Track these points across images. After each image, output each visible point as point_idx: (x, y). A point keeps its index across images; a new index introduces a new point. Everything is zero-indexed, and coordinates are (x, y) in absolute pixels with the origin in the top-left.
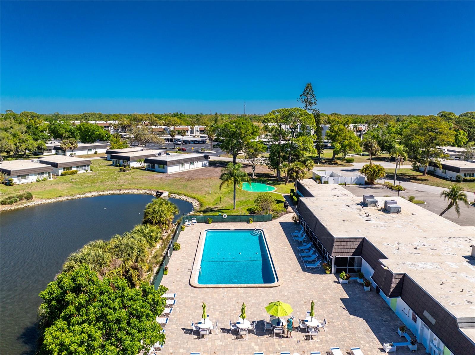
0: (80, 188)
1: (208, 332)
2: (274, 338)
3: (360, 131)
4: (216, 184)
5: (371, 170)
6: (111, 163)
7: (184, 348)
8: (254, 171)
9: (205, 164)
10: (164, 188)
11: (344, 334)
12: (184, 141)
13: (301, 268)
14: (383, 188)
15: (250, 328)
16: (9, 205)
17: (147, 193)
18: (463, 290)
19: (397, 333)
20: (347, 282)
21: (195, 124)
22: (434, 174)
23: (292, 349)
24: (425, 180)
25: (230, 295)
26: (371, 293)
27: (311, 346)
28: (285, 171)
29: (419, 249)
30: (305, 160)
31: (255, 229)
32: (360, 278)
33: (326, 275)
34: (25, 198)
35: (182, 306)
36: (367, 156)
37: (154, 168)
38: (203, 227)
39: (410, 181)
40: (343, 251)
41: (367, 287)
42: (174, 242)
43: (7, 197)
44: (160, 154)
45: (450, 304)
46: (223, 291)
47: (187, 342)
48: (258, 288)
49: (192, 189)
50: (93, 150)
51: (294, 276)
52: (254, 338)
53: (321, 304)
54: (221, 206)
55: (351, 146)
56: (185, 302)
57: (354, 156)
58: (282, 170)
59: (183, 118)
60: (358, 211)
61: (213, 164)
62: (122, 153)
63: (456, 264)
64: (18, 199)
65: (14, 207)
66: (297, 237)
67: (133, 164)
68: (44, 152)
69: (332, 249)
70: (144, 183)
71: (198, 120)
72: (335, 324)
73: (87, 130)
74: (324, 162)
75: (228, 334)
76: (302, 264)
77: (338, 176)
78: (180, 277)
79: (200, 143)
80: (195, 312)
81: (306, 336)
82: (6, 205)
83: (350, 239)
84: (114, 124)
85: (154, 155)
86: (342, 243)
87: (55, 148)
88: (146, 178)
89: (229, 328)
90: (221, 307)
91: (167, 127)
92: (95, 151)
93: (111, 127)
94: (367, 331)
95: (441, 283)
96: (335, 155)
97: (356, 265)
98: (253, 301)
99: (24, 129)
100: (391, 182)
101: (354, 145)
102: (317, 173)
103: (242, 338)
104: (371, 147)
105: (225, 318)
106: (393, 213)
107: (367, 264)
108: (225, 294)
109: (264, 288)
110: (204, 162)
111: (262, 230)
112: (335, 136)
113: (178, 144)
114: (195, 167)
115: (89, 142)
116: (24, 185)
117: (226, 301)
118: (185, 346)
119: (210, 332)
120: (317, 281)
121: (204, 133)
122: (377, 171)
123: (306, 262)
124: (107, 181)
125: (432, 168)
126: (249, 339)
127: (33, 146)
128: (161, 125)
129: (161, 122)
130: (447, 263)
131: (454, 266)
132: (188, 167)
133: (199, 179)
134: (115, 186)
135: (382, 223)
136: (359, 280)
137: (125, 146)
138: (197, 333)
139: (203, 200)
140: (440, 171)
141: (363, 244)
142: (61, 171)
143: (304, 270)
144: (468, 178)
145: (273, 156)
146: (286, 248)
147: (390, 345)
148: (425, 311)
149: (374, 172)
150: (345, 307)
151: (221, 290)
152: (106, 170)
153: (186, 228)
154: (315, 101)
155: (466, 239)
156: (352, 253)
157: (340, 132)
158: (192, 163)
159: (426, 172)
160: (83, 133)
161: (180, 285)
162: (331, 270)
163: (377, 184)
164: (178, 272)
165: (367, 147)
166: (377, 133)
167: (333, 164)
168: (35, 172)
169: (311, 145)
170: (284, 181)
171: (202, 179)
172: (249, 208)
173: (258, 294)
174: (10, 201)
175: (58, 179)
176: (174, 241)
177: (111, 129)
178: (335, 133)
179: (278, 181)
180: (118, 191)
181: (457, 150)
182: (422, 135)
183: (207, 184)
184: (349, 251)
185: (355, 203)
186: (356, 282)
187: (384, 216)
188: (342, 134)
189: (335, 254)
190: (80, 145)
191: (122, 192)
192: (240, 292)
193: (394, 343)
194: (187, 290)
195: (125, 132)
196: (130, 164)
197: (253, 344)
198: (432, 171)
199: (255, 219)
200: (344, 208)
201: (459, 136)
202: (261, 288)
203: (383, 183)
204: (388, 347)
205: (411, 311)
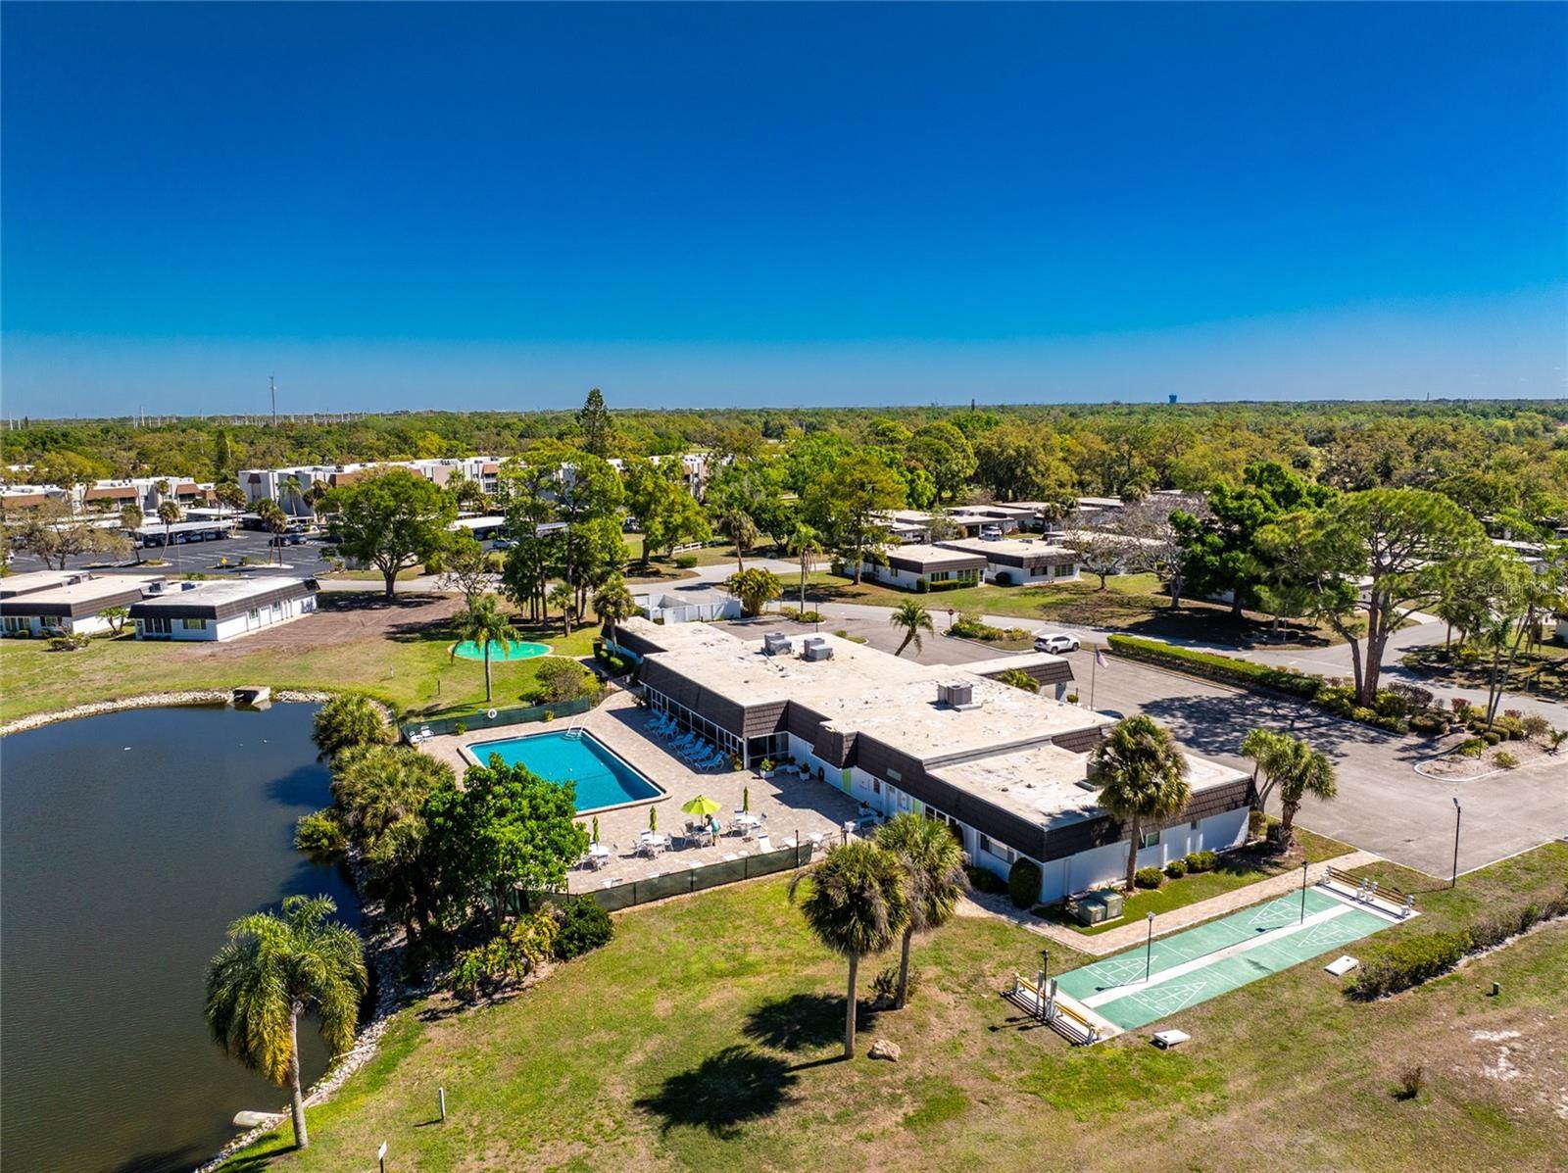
3: (687, 477)
5: (751, 583)
9: (310, 605)
10: (249, 680)
13: (689, 771)
14: (780, 621)
15: (665, 843)
17: (201, 700)
18: (928, 734)
19: (858, 813)
20: (773, 774)
22: (877, 579)
24: (860, 595)
25: (600, 822)
26: (812, 779)
28: (564, 603)
29: (871, 703)
30: (603, 573)
31: (565, 730)
32: (791, 765)
33: (736, 772)
37: (168, 629)
38: (454, 743)
39: (830, 601)
40: (759, 727)
41: (803, 773)
51: (686, 783)
52: (675, 856)
55: (688, 527)
57: (692, 549)
58: (557, 603)
60: (762, 663)
61: (326, 602)
63: (919, 713)
66: (658, 728)
67: (83, 626)
69: (743, 720)
70: (173, 674)
72: (776, 821)
74: (629, 570)
75: (633, 859)
76: (689, 765)
77: (680, 603)
81: (743, 839)
83: (768, 705)
86: (757, 715)
89: (634, 852)
91: (55, 489)
94: (817, 818)
96: (649, 551)
97: (781, 747)
100: (794, 606)
101: (695, 524)
103: (655, 857)
104: (739, 529)
106: (821, 660)
107: (799, 738)
110: (306, 600)
111: (583, 729)
112: (649, 504)
114: (285, 617)
120: (725, 782)
122: (764, 585)
123: (695, 761)
125: (870, 567)
126: (664, 857)
130: (908, 712)
132: (268, 619)
134: (89, 692)
135: (808, 678)
136: (789, 769)
138: (588, 866)
139: (385, 694)
140: (885, 571)
141: (789, 710)
143: (697, 771)
144: (941, 582)
146: (647, 749)
147: (853, 823)
148: (887, 769)
149: (758, 588)
150: (781, 803)
155: (931, 681)
156: (773, 729)
157: (659, 494)
158: (276, 607)
159: (859, 576)
162: (743, 764)
163: (767, 614)
165: (728, 529)
167: (648, 575)
171: (336, 645)
172: (522, 695)
180: (109, 704)
181: (916, 519)
182: (844, 497)
183: (364, 658)
184: (768, 725)
185: (750, 652)
186: (784, 772)
187: (809, 666)
189: (748, 734)
191: (120, 704)
192: (612, 816)
193: (857, 819)
196: (72, 626)
198: (872, 574)
199: (556, 712)
200: (735, 663)
201: (918, 484)
202: (644, 806)
203: (778, 610)
204: (850, 825)
205: (872, 778)
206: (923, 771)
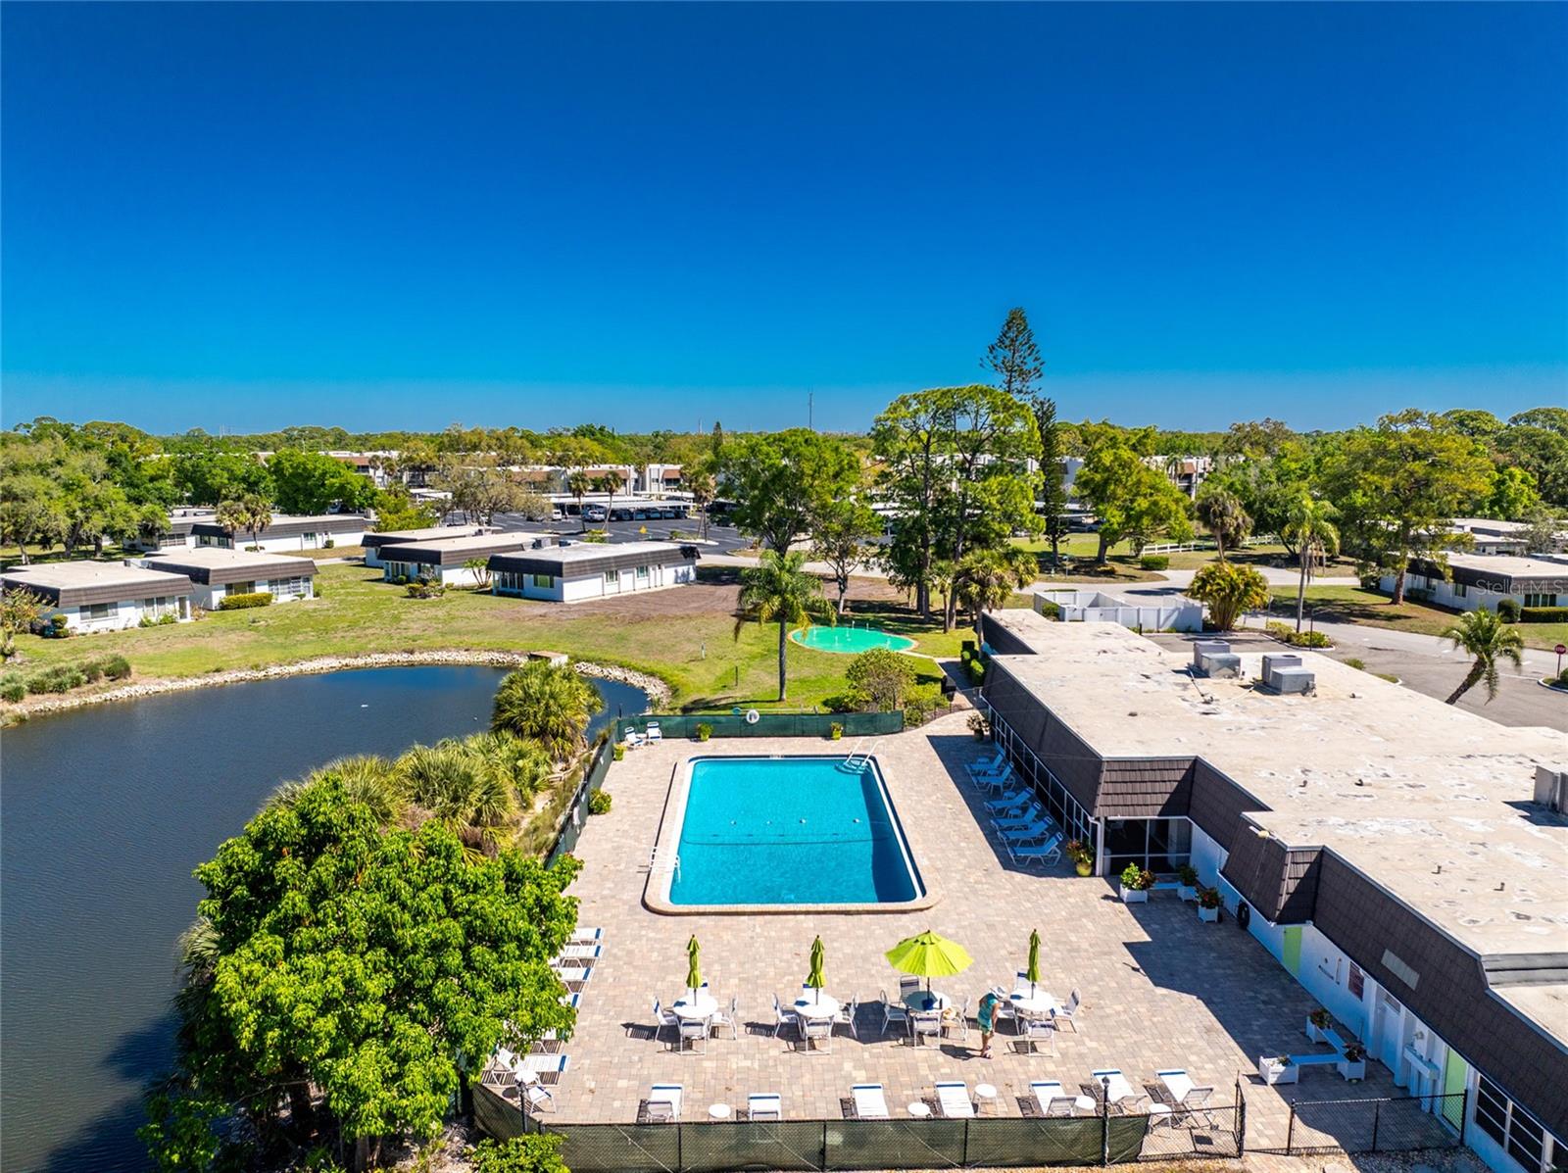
0: (283, 646)
1: (705, 1031)
2: (916, 1047)
3: (1188, 477)
4: (722, 632)
5: (1221, 582)
6: (381, 574)
7: (630, 1077)
8: (842, 591)
9: (686, 575)
10: (554, 646)
11: (1136, 1038)
12: (614, 512)
13: (996, 860)
14: (1261, 641)
15: (839, 1018)
16: (54, 696)
17: (498, 662)
18: (1503, 884)
19: (1304, 1034)
20: (1144, 895)
21: (650, 459)
22: (1429, 599)
23: (973, 1077)
24: (1399, 617)
25: (773, 934)
26: (1220, 926)
27: (1031, 1068)
28: (943, 586)
29: (1370, 785)
30: (1007, 553)
31: (848, 756)
32: (1186, 885)
33: (1078, 879)
34: (107, 675)
35: (621, 963)
36: (1210, 552)
37: (521, 586)
38: (683, 750)
39: (1349, 622)
40: (1129, 799)
41: (1208, 907)
42: (591, 786)
43: (48, 670)
44: (537, 545)
45: (1461, 922)
46: (751, 923)
47: (641, 1060)
48: (863, 916)
49: (644, 646)
50: (319, 537)
51: (976, 882)
52: (852, 1049)
53: (1063, 959)
54: (738, 694)
55: (1157, 516)
56: (630, 953)
57: (1169, 550)
58: (934, 585)
59: (610, 441)
60: (1178, 688)
61: (711, 576)
62: (415, 540)
63: (1484, 823)
64: (85, 678)
65: (71, 701)
66: (985, 774)
67: (454, 577)
68: (162, 542)
69: (1095, 795)
70: (490, 631)
71: (659, 448)
72: (1108, 1011)
73: (303, 474)
74: (1071, 567)
75: (770, 1039)
76: (1000, 849)
77: (1114, 603)
78: (612, 885)
79: (666, 518)
80: (663, 980)
81: (1015, 1043)
82: (46, 695)
83: (1151, 761)
84: (388, 459)
85: (521, 547)
86: (1128, 776)
87: (197, 530)
88: (493, 616)
89: (773, 1022)
90: (747, 966)
91: (558, 468)
92: (325, 538)
93: (376, 468)
94: (1208, 1030)
95: (1436, 870)
96: (1106, 548)
97: (1172, 847)
98: (848, 950)
99: (102, 466)
100: (1288, 623)
101: (1166, 512)
102: (1049, 596)
103: (814, 1048)
104: (1222, 515)
105: (757, 995)
106: (1287, 692)
107: (1209, 838)
108: (758, 930)
109: (880, 916)
110: (681, 570)
111: (873, 759)
112: (1106, 482)
113: (596, 521)
114: (652, 585)
115: (305, 513)
116: (102, 636)
117: (762, 950)
118: (634, 1072)
119: (714, 1032)
120: (1047, 895)
121: (680, 488)
122: (1242, 587)
123: (1013, 844)
124: (367, 624)
125: (1421, 581)
126: (835, 1052)
127: (130, 519)
128: (538, 461)
129: (540, 453)
130: (1455, 819)
131: (1478, 827)
132: (629, 583)
133: (665, 618)
134: (395, 641)
135: (1254, 721)
136: (1184, 892)
137: (423, 521)
138: (672, 1034)
139: (679, 677)
140: (1446, 588)
141: (1193, 777)
142: (218, 596)
143: (1007, 864)
144: (1541, 609)
145: (905, 543)
146: (950, 806)
147: (1281, 1062)
148: (1387, 952)
149: (1233, 590)
150: (1138, 966)
151: (743, 922)
152: (363, 594)
153: (626, 754)
154: (1037, 363)
155: (1520, 759)
156: (1160, 808)
157: (1120, 472)
158: (642, 572)
159: (1402, 594)
160: (286, 482)
161: (614, 907)
162: (1094, 865)
163: (1242, 630)
164: (605, 872)
165: (1207, 513)
166: (1242, 477)
167: (1099, 574)
168: (137, 597)
169: (1025, 502)
170: (940, 623)
171: (676, 618)
172: (829, 697)
173: (861, 933)
174: (56, 683)
175: (209, 619)
176: (591, 783)
177: (378, 475)
178: (1106, 475)
179: (921, 622)
180: (406, 655)
181: (1502, 530)
182: (1384, 471)
183: (693, 634)
184: (1149, 799)
185: (1167, 668)
186: (1172, 897)
187: (1262, 701)
188: (1129, 476)
189: (1107, 811)
190: (278, 519)
191: (417, 657)
192: (805, 925)
193: (1292, 1055)
194: (636, 920)
195: (422, 487)
196: (440, 575)
197: (848, 1066)
198: (1423, 591)
199: (850, 728)
200: (1132, 682)
201: (1510, 487)
202: (871, 916)
203: (1264, 628)
204: (1273, 1067)
205: (1347, 961)
206: (1482, 983)
